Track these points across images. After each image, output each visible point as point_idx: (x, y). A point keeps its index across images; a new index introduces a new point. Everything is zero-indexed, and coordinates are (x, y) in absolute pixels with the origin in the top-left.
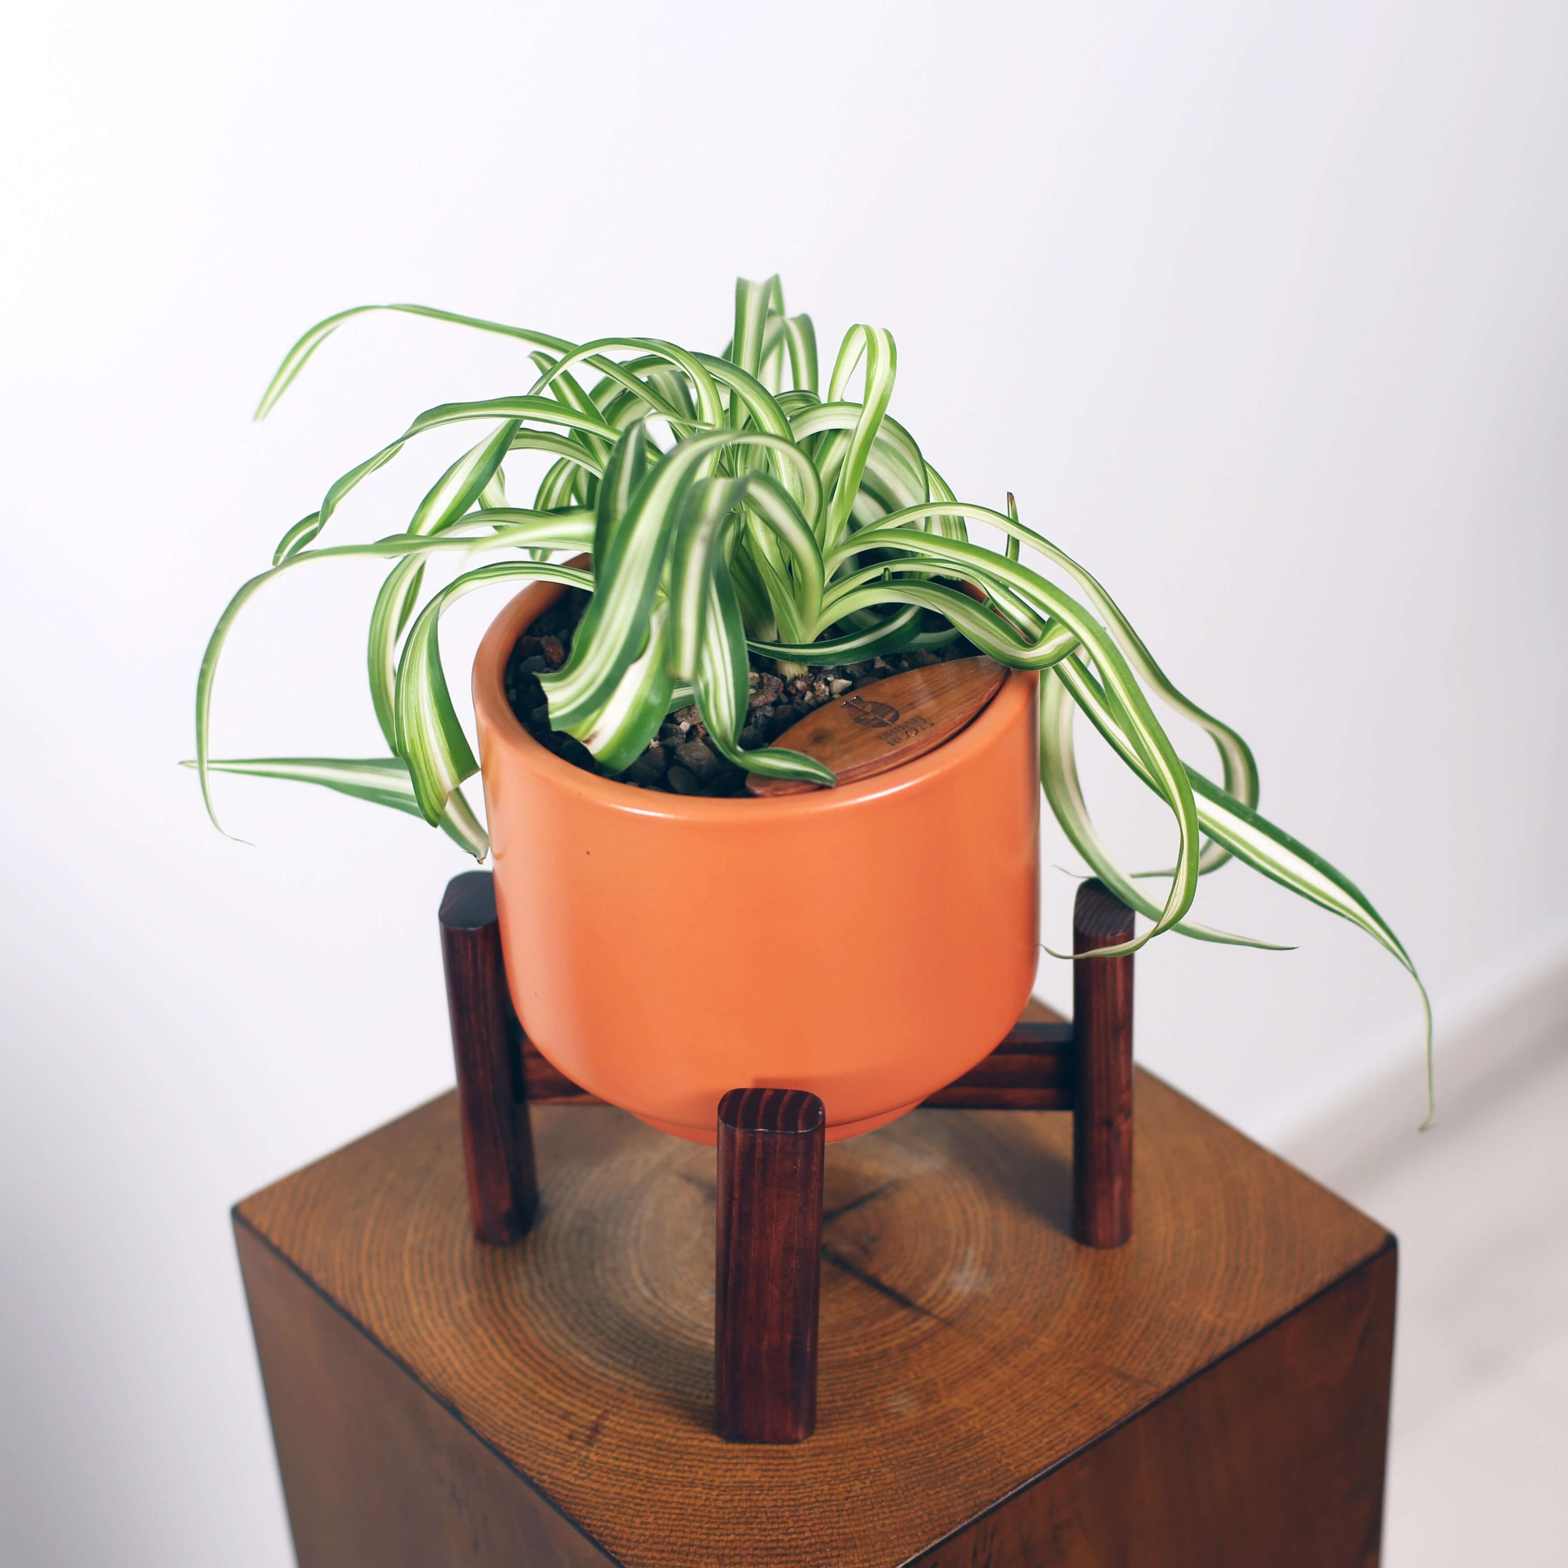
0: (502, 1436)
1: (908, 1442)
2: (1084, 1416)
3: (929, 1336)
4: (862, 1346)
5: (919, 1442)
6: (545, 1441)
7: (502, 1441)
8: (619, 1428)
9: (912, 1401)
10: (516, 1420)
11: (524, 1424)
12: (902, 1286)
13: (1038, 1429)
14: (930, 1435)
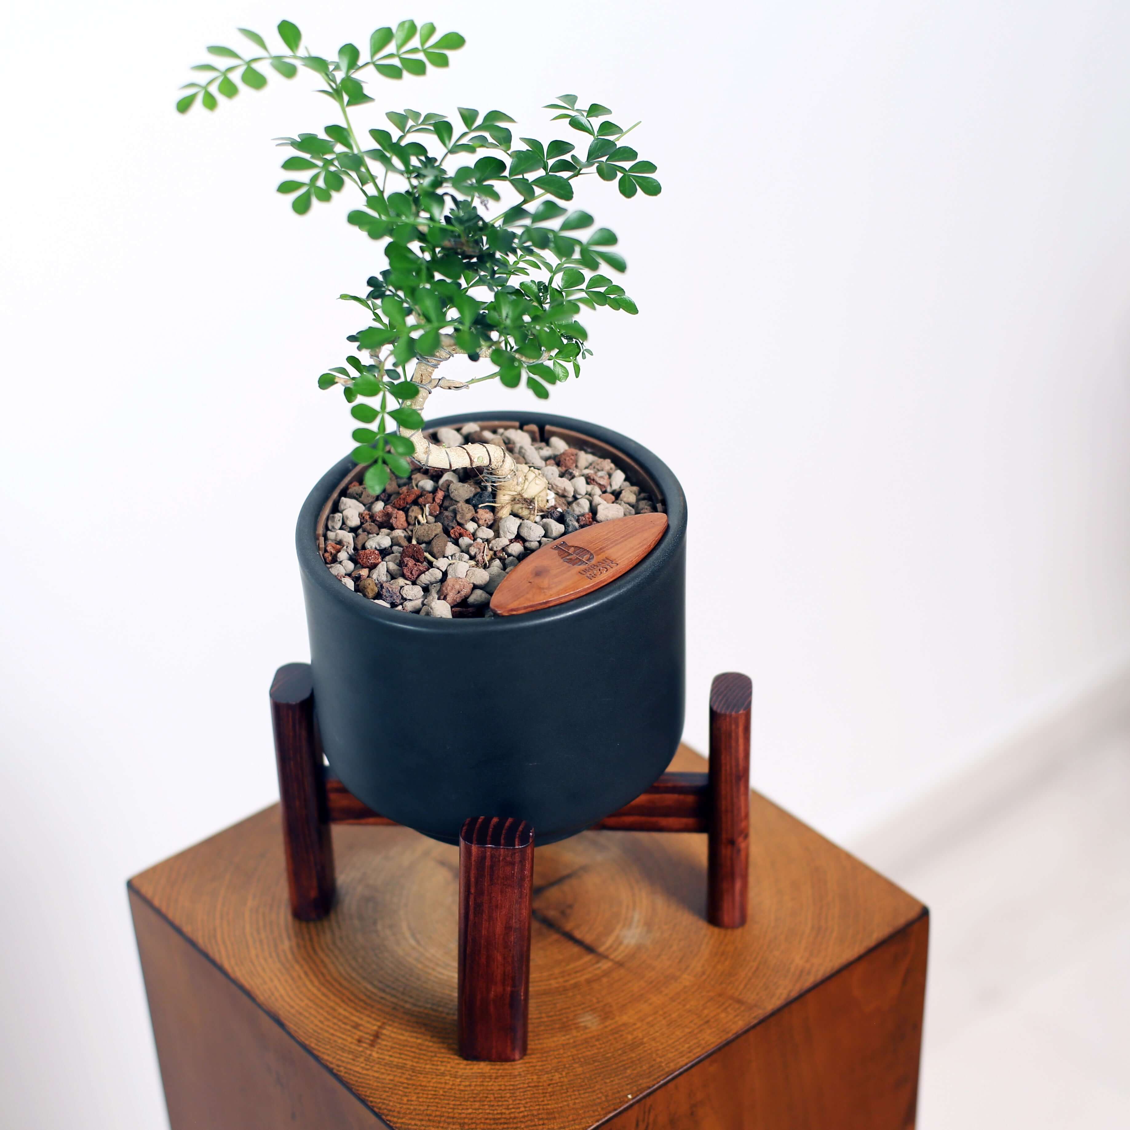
0: (312, 1040)
1: (592, 1046)
2: (713, 1030)
3: (606, 973)
4: (561, 980)
5: (599, 1046)
6: (342, 1043)
7: (312, 1044)
8: (393, 1035)
9: (595, 1018)
10: (321, 1029)
11: (327, 1031)
12: (589, 939)
13: (681, 1038)
14: (607, 1042)
